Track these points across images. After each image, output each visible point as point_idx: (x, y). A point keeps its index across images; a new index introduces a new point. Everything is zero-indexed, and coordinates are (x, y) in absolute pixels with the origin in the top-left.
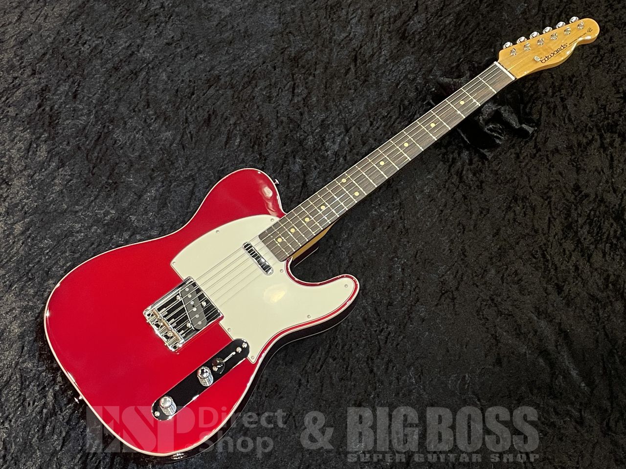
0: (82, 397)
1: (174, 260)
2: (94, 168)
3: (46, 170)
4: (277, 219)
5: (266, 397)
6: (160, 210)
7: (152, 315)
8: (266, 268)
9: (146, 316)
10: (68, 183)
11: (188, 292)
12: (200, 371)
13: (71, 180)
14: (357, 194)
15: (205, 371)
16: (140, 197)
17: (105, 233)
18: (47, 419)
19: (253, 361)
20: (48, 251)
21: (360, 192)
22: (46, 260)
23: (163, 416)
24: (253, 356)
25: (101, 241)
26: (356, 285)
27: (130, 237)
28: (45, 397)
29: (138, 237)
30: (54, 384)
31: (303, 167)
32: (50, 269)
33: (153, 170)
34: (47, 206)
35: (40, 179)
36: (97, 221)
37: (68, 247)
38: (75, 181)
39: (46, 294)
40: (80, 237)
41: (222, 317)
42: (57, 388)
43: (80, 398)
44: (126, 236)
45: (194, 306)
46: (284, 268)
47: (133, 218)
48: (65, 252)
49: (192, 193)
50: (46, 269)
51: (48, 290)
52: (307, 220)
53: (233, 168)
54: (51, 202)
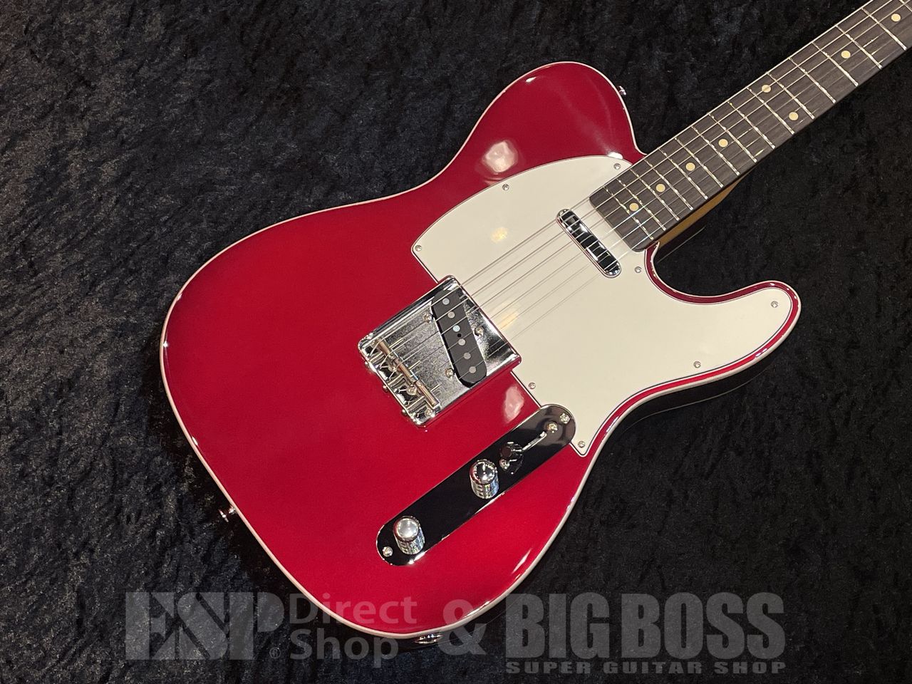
0: (234, 509)
1: (419, 242)
2: (254, 59)
3: (161, 60)
4: (626, 165)
5: (602, 523)
6: (384, 145)
7: (376, 351)
8: (607, 263)
9: (363, 351)
10: (204, 86)
11: (447, 308)
12: (475, 469)
13: (209, 82)
14: (794, 116)
15: (484, 468)
16: (344, 118)
17: (276, 186)
18: (164, 550)
19: (583, 451)
20: (166, 217)
21: (800, 112)
22: (163, 236)
23: (400, 558)
24: (582, 441)
25: (268, 202)
26: (795, 302)
27: (327, 194)
28: (160, 505)
29: (342, 196)
30: (177, 481)
31: (668, 67)
32: (170, 253)
33: (369, 66)
34: (164, 130)
35: (150, 77)
36: (261, 164)
37: (205, 212)
38: (217, 82)
39: (162, 303)
40: (227, 193)
41: (518, 361)
42: (185, 487)
43: (231, 511)
44: (318, 192)
45: (459, 336)
46: (642, 265)
47: (332, 158)
48: (199, 222)
49: (447, 112)
50: (162, 253)
51: (166, 295)
52: (690, 167)
53: (527, 65)
54: (173, 123)
